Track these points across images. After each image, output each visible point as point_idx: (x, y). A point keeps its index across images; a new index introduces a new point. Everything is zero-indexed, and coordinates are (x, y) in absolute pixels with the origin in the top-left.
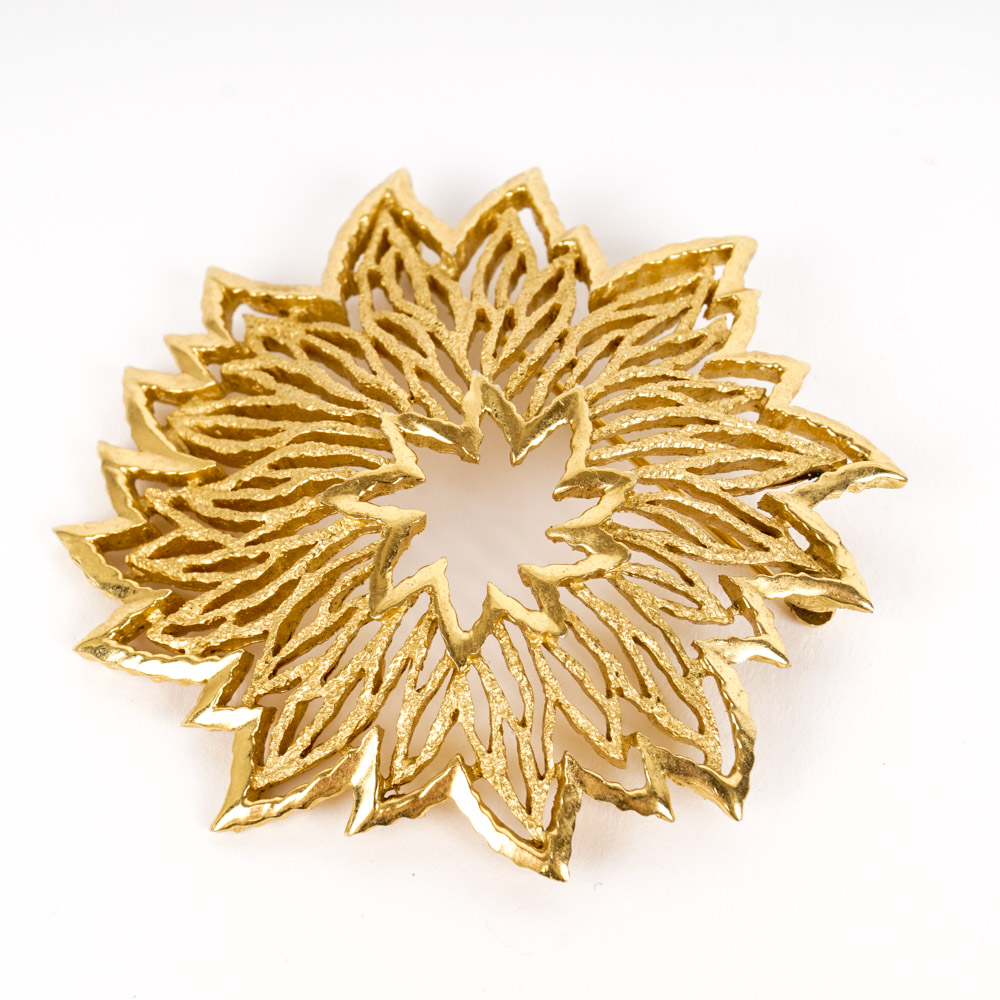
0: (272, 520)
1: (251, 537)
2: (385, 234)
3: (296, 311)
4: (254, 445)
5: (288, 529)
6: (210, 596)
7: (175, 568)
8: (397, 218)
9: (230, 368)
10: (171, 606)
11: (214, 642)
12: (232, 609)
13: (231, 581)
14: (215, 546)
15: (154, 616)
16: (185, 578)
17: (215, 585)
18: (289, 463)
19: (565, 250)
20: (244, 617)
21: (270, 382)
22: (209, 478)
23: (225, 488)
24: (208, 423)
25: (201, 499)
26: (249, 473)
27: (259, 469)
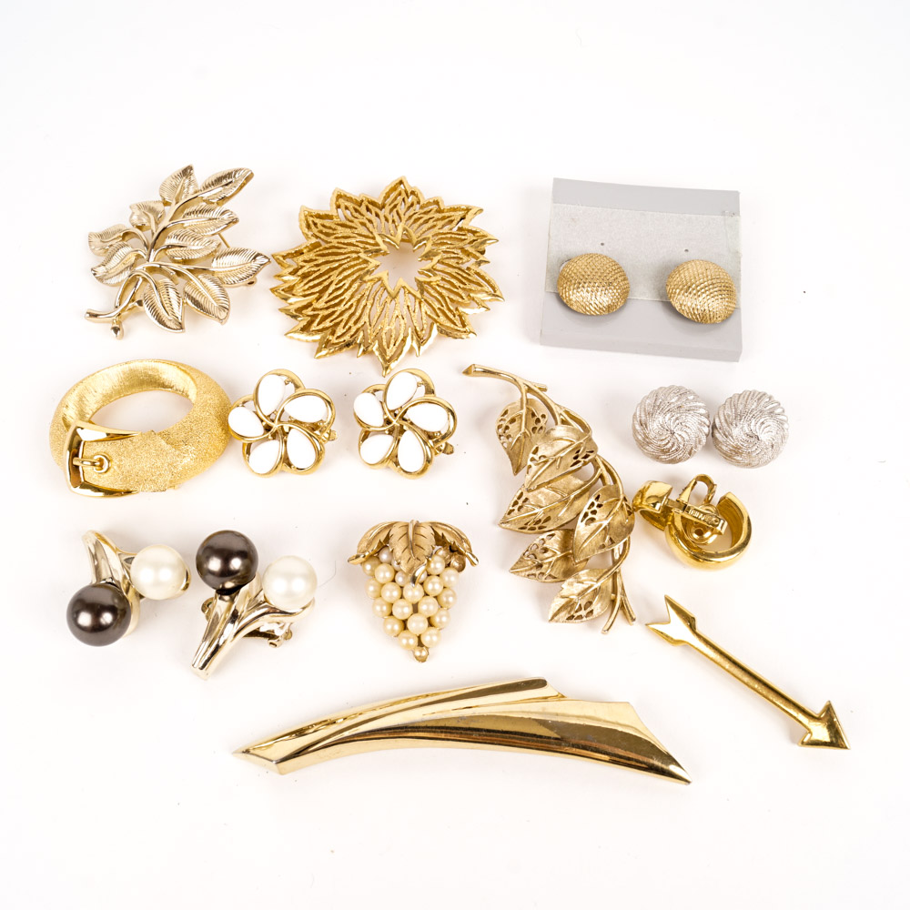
0: (347, 296)
1: (344, 303)
2: (313, 221)
3: (305, 251)
4: (326, 283)
5: (352, 296)
6: (343, 324)
7: (327, 323)
8: (312, 216)
9: (300, 273)
10: (333, 333)
11: (352, 333)
12: (351, 323)
13: (346, 316)
14: (334, 312)
15: (330, 338)
16: (331, 324)
17: (341, 321)
18: (341, 281)
19: (362, 201)
20: (355, 323)
21: (316, 269)
22: (318, 299)
23: (325, 298)
24: (307, 287)
25: (321, 304)
26: (330, 290)
27: (333, 287)
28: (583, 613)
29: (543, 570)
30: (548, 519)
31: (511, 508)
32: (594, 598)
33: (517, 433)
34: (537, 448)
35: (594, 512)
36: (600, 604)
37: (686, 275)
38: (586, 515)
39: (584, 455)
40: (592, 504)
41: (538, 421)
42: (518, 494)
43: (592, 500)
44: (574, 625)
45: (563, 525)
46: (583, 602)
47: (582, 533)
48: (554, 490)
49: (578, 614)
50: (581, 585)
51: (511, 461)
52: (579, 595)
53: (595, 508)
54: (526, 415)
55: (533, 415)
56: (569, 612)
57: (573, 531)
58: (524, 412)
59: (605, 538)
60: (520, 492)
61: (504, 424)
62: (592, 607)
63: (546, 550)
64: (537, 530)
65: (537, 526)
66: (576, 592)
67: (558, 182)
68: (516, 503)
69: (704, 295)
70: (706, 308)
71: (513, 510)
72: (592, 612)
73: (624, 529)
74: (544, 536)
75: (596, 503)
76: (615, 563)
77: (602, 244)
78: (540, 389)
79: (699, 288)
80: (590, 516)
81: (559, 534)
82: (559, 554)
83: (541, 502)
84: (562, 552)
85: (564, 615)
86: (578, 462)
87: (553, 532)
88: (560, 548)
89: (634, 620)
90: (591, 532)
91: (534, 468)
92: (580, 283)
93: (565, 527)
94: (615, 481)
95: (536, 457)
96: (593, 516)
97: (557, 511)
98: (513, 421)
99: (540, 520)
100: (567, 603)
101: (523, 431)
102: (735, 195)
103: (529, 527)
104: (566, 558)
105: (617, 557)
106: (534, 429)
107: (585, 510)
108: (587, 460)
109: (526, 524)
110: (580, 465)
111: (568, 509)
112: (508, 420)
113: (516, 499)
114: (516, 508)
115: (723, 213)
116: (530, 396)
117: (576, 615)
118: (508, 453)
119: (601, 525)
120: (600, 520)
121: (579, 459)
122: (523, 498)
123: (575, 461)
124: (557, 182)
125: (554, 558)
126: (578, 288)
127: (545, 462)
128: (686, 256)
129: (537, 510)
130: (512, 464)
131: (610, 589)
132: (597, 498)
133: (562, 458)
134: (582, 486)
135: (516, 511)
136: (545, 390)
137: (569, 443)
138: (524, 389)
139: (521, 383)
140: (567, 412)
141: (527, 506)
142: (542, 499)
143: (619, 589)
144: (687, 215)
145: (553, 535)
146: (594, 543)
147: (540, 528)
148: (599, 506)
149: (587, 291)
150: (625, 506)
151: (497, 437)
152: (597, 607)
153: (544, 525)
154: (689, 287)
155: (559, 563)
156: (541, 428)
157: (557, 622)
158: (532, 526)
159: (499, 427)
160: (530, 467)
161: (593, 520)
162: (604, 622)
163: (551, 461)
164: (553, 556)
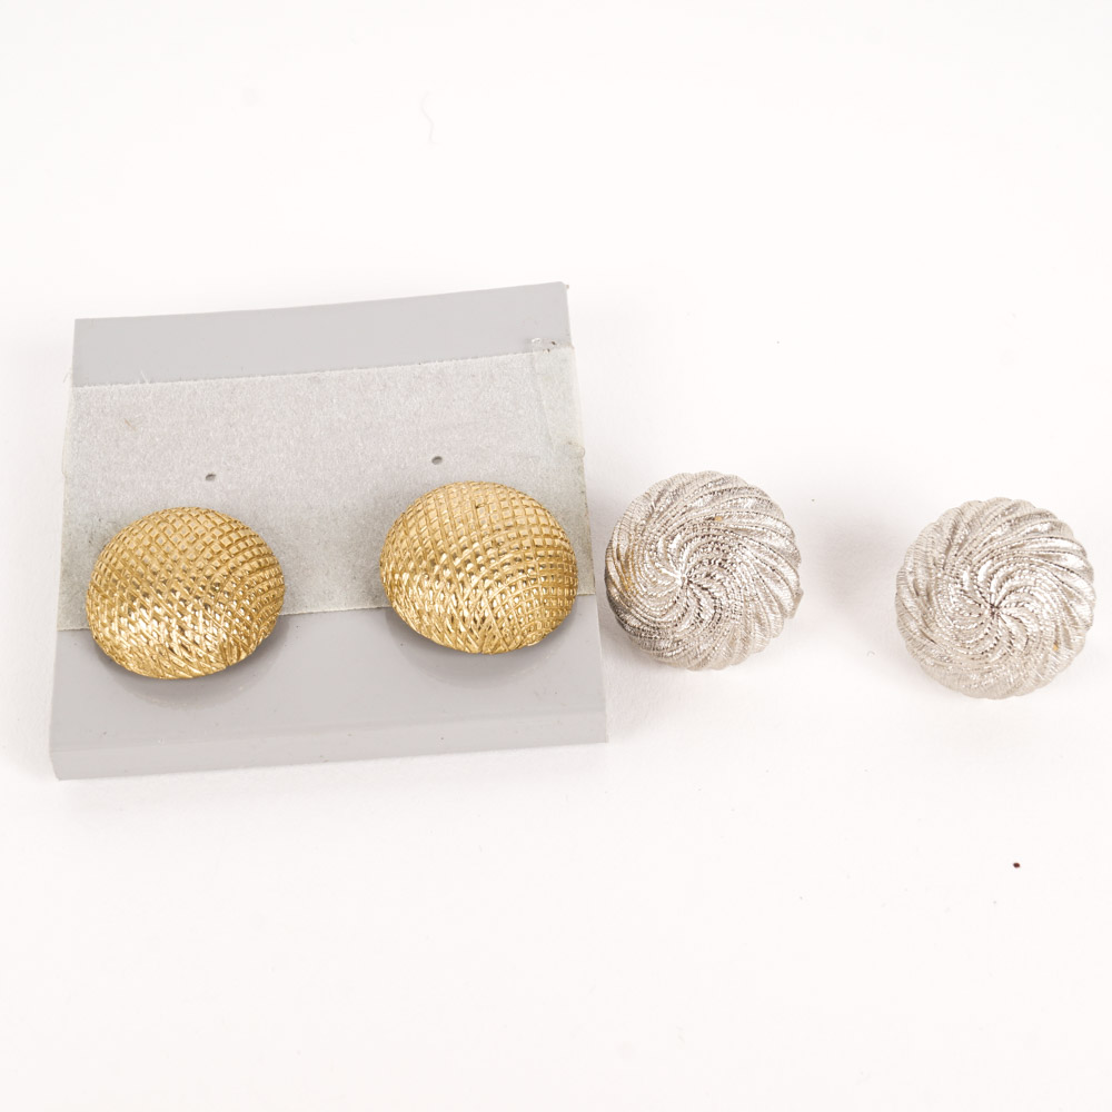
37: (421, 530)
67: (86, 330)
69: (475, 580)
70: (488, 613)
77: (210, 477)
79: (457, 562)
92: (133, 599)
102: (555, 295)
115: (527, 346)
124: (84, 327)
126: (131, 609)
128: (435, 474)
144: (434, 366)
149: (155, 617)
154: (433, 563)
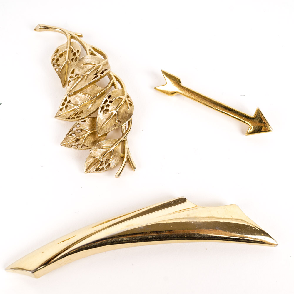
28: (104, 166)
29: (79, 142)
30: (82, 112)
31: (61, 107)
32: (110, 157)
33: (63, 62)
34: (74, 70)
35: (108, 106)
36: (114, 161)
38: (103, 108)
39: (101, 72)
40: (106, 101)
41: (75, 54)
42: (64, 98)
43: (106, 98)
44: (99, 174)
45: (90, 115)
46: (104, 160)
47: (102, 119)
48: (85, 94)
49: (101, 167)
50: (102, 149)
51: (61, 79)
52: (101, 155)
53: (108, 103)
54: (69, 51)
55: (72, 51)
56: (96, 167)
57: (96, 118)
58: (68, 49)
59: (115, 121)
60: (65, 97)
61: (56, 57)
62: (110, 162)
63: (81, 130)
64: (76, 119)
65: (76, 117)
66: (99, 154)
68: (63, 104)
71: (63, 108)
72: (109, 165)
73: (127, 115)
74: (80, 122)
75: (109, 100)
76: (123, 135)
78: (79, 36)
80: (105, 108)
81: (88, 120)
82: (89, 132)
83: (78, 102)
84: (91, 131)
85: (94, 168)
86: (97, 76)
87: (84, 119)
88: (90, 129)
89: (135, 168)
90: (107, 118)
91: (72, 82)
93: (92, 116)
94: (122, 86)
95: (73, 75)
96: (108, 108)
97: (87, 107)
98: (61, 56)
99: (78, 113)
100: (95, 161)
101: (66, 61)
103: (71, 117)
104: (93, 134)
105: (124, 131)
106: (73, 59)
107: (102, 105)
108: (102, 75)
109: (70, 116)
110: (98, 78)
111: (93, 105)
112: (58, 55)
113: (63, 101)
114: (64, 107)
116: (72, 40)
117: (100, 167)
118: (59, 75)
119: (113, 113)
120: (112, 110)
121: (98, 74)
122: (68, 101)
123: (96, 76)
125: (86, 135)
127: (79, 78)
129: (76, 107)
130: (61, 81)
131: (120, 151)
132: (109, 97)
133: (88, 75)
134: (102, 91)
135: (64, 109)
136: (81, 36)
137: (93, 66)
138: (69, 36)
139: (67, 33)
140: (94, 48)
141: (70, 105)
142: (78, 100)
143: (126, 150)
145: (85, 121)
146: (109, 124)
147: (77, 117)
148: (111, 102)
150: (127, 101)
151: (52, 66)
152: (113, 162)
153: (80, 115)
155: (89, 137)
156: (77, 58)
157: (89, 172)
158: (73, 116)
159: (53, 60)
160: (70, 81)
161: (108, 110)
162: (117, 171)
163: (82, 77)
164: (85, 134)
